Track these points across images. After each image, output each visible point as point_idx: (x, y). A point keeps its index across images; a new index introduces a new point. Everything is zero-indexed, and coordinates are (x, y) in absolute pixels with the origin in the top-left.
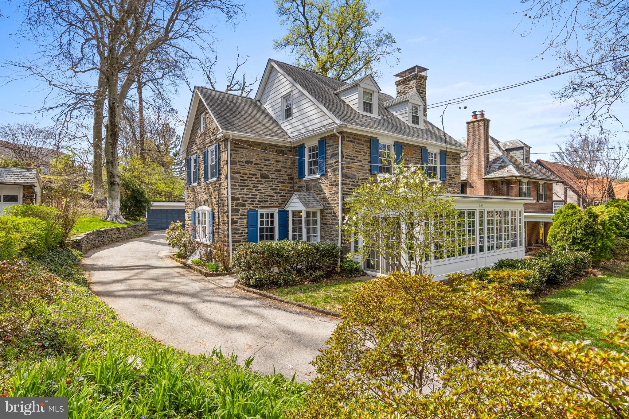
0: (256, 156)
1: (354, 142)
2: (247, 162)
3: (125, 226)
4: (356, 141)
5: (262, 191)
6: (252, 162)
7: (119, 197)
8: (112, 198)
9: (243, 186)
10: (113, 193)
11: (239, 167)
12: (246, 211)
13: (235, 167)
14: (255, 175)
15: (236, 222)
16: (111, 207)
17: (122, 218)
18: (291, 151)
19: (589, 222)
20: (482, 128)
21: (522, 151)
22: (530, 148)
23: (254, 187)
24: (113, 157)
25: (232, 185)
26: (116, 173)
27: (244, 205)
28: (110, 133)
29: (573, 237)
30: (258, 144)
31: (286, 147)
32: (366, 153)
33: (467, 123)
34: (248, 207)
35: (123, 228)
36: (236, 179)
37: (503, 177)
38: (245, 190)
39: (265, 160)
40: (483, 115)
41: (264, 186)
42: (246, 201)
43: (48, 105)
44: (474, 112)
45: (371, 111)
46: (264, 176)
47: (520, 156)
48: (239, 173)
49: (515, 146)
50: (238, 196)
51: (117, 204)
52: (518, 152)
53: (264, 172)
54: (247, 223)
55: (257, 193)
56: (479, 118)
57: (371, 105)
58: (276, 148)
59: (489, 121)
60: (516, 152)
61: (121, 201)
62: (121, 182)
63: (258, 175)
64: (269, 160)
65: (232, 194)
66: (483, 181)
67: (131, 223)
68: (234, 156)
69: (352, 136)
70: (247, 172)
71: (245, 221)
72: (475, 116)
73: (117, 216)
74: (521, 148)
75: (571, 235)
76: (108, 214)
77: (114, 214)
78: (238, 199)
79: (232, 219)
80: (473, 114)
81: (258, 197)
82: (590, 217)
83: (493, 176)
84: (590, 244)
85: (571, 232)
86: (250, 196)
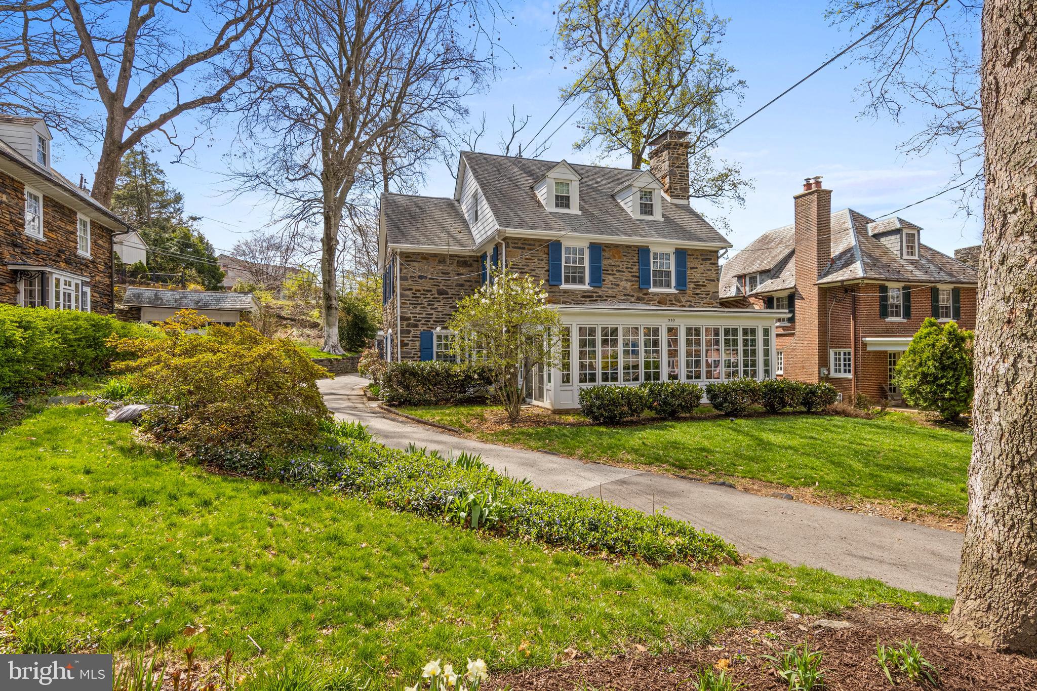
0: (431, 270)
1: (524, 248)
2: (420, 277)
3: (340, 358)
4: (526, 247)
5: (440, 309)
6: (426, 278)
7: (337, 324)
8: (329, 324)
9: (415, 305)
10: (331, 318)
11: (410, 282)
12: (418, 332)
13: (405, 283)
14: (430, 291)
15: (407, 345)
16: (329, 336)
17: (341, 349)
18: (477, 261)
19: (947, 348)
20: (814, 205)
21: (898, 236)
22: (919, 230)
23: (429, 305)
24: (330, 276)
25: (402, 303)
26: (333, 294)
27: (416, 326)
28: (326, 248)
29: (923, 373)
30: (435, 256)
31: (470, 257)
32: (542, 260)
33: (796, 198)
34: (421, 328)
35: (336, 359)
36: (407, 296)
37: (842, 281)
38: (418, 309)
39: (443, 273)
40: (818, 183)
41: (441, 303)
42: (419, 321)
43: (276, 218)
44: (808, 179)
45: (567, 206)
46: (441, 292)
47: (895, 245)
48: (411, 289)
49: (888, 229)
50: (409, 315)
51: (335, 331)
52: (893, 237)
53: (441, 287)
54: (420, 346)
55: (432, 312)
56: (814, 188)
57: (568, 198)
58: (457, 259)
59: (830, 192)
60: (889, 238)
61: (340, 328)
62: (341, 305)
63: (434, 291)
64: (448, 273)
65: (401, 313)
66: (816, 288)
67: (348, 355)
68: (404, 271)
69: (520, 242)
70: (420, 288)
71: (418, 344)
72: (808, 185)
73: (334, 347)
74: (897, 231)
75: (920, 370)
76: (326, 344)
77: (331, 343)
78: (409, 319)
79: (402, 341)
80: (805, 183)
81: (434, 316)
82: (950, 341)
83: (829, 280)
84: (948, 383)
85: (920, 365)
86: (424, 316)
